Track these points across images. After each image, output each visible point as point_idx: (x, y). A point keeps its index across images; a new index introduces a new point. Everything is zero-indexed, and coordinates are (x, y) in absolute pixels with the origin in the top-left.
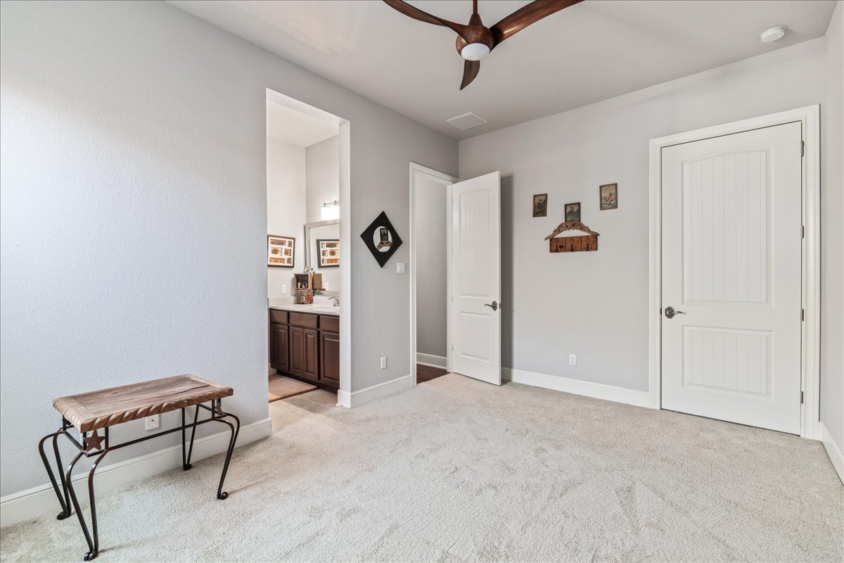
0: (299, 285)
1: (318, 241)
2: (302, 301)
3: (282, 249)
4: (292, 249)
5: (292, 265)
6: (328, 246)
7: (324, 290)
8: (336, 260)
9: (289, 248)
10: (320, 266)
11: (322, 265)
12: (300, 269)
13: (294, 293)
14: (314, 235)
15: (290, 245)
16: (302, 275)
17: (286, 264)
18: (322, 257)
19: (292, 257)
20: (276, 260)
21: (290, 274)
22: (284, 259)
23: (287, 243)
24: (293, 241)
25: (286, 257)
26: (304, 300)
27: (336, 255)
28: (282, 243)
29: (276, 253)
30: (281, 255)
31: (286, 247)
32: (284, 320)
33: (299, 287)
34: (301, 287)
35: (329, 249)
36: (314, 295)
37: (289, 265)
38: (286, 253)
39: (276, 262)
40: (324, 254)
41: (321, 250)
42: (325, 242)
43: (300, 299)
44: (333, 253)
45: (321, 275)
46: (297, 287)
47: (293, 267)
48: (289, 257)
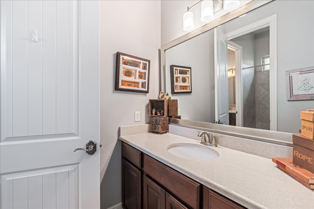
0: (154, 112)
1: (172, 67)
2: (157, 130)
3: (136, 71)
4: (147, 71)
5: (146, 90)
6: (181, 72)
7: (179, 117)
8: (186, 87)
9: (144, 71)
10: (173, 93)
11: (175, 91)
12: (154, 95)
13: (148, 121)
14: (169, 60)
15: (144, 68)
16: (156, 101)
17: (140, 89)
18: (175, 84)
19: (146, 81)
20: (130, 83)
21: (144, 100)
22: (138, 83)
23: (141, 65)
24: (147, 63)
25: (141, 81)
26: (160, 130)
27: (187, 82)
28: (137, 65)
29: (130, 76)
30: (135, 78)
31: (140, 69)
32: (137, 161)
33: (154, 115)
34: (156, 114)
35: (181, 76)
36: (169, 123)
37: (143, 89)
38: (140, 77)
39: (129, 85)
40: (177, 81)
41: (175, 76)
42: (179, 68)
43: (155, 128)
44: (184, 80)
45: (177, 101)
46: (152, 114)
47: (147, 92)
48: (143, 81)
